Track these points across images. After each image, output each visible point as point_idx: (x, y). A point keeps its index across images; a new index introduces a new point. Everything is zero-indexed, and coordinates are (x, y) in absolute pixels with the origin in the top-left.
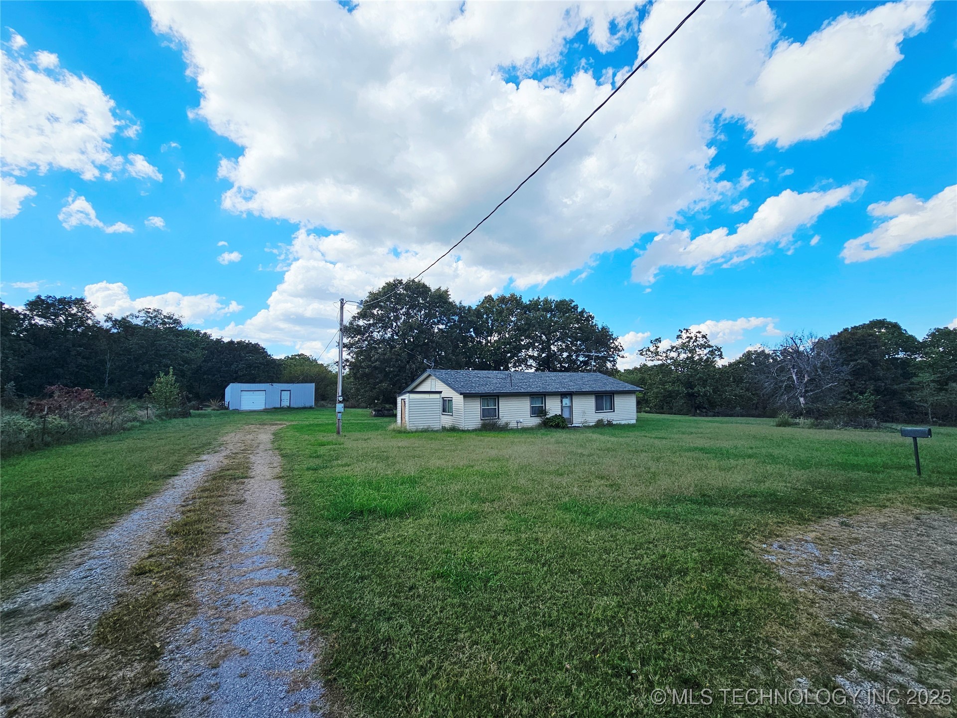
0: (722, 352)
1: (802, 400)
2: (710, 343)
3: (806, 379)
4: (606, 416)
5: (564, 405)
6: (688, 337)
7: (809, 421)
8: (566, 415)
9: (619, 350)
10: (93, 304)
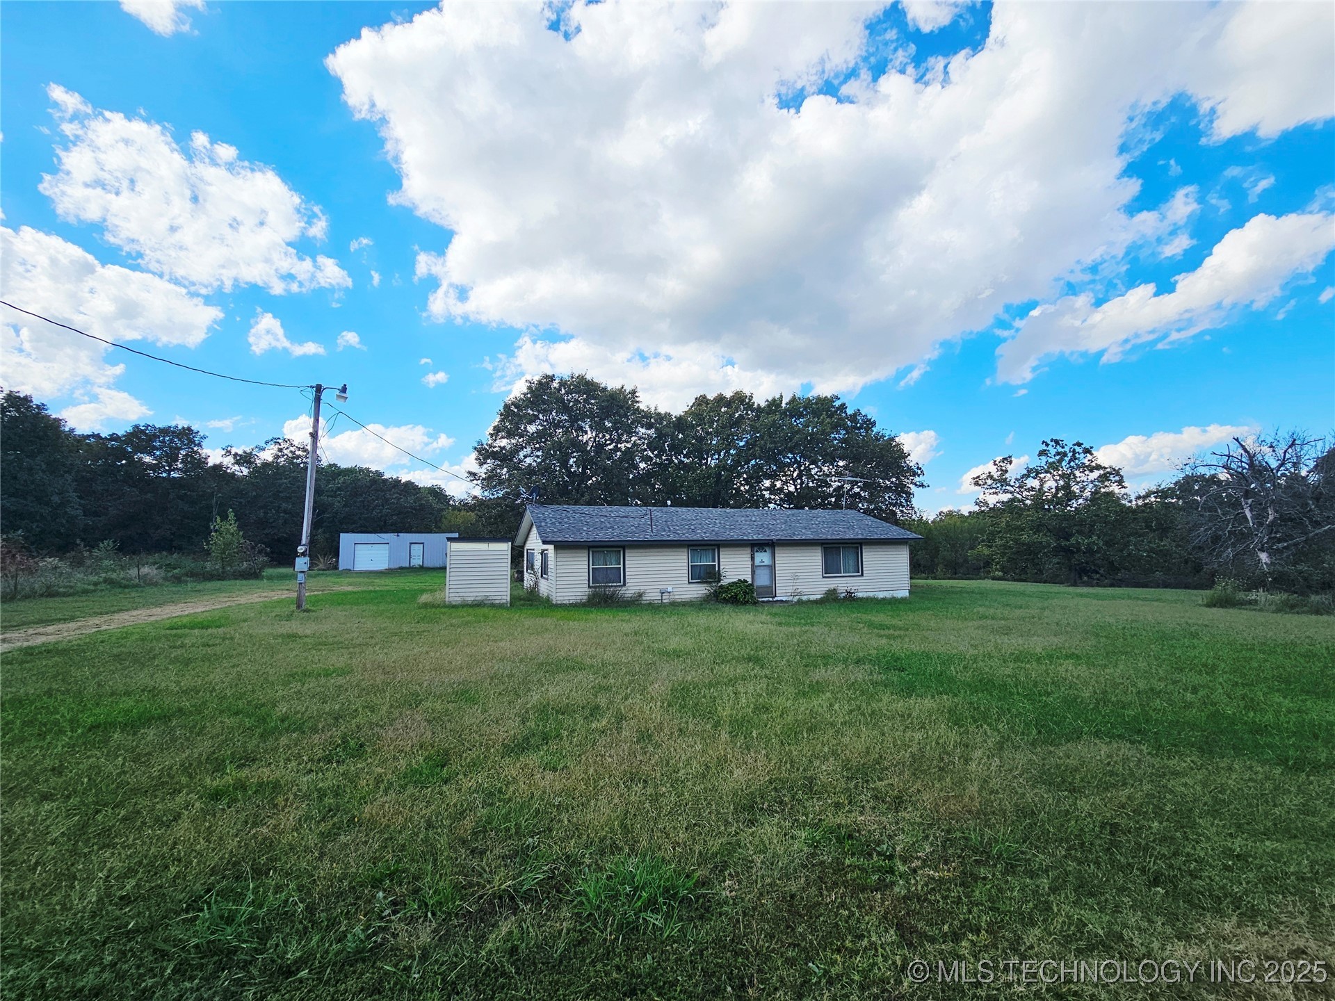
0: (1122, 477)
1: (1264, 557)
2: (1099, 462)
3: (1271, 518)
4: (843, 584)
5: (757, 562)
6: (1058, 453)
7: (1279, 597)
8: (762, 580)
9: (915, 474)
10: (201, 434)
